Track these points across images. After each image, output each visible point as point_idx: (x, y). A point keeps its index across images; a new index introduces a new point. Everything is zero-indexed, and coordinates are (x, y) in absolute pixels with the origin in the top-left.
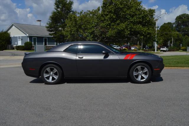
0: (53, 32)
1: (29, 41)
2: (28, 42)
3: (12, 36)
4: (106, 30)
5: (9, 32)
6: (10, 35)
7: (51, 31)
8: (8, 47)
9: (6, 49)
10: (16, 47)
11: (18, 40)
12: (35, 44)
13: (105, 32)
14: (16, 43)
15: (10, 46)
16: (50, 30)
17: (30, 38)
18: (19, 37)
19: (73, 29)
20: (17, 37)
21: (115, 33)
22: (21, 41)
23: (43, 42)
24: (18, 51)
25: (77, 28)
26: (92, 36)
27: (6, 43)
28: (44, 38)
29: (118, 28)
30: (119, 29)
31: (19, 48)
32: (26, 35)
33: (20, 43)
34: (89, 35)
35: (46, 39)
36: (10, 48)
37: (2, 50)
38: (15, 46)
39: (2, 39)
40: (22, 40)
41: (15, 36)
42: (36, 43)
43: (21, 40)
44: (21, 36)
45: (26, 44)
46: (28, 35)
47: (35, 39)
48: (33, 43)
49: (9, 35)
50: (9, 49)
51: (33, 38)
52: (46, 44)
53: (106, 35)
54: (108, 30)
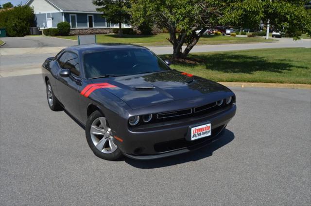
0: (102, 6)
1: (64, 21)
2: (62, 23)
3: (36, 13)
4: (218, 10)
5: (31, 6)
6: (33, 11)
7: (100, 4)
8: (31, 30)
9: (28, 34)
10: (45, 30)
11: (47, 19)
12: (74, 25)
13: (215, 13)
14: (44, 24)
15: (34, 28)
16: (98, 2)
17: (66, 15)
18: (49, 14)
19: (149, 7)
20: (45, 14)
21: (238, 17)
22: (51, 21)
23: (87, 22)
24: (48, 37)
25: (157, 4)
26: (186, 21)
27: (29, 24)
28: (88, 16)
29: (245, 7)
30: (248, 9)
31: (48, 32)
32: (59, 10)
33: (50, 25)
34: (181, 19)
35: (92, 17)
36: (34, 32)
37: (23, 36)
38: (43, 28)
39: (22, 17)
40: (53, 19)
41: (42, 13)
42: (76, 23)
43: (51, 19)
44: (51, 12)
45: (60, 25)
46: (62, 11)
47: (73, 18)
48: (71, 23)
49: (31, 11)
50: (33, 34)
51: (70, 15)
52: (91, 25)
53: (218, 20)
54: (222, 10)
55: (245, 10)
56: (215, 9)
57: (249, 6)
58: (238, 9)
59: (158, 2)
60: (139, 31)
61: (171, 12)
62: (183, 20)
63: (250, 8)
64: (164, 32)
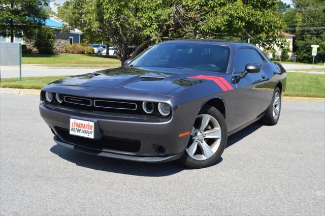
4: (199, 15)
13: (196, 19)
19: (107, 9)
21: (224, 23)
29: (232, 13)
30: (236, 14)
34: (148, 24)
53: (199, 26)
54: (205, 15)
55: (231, 16)
56: (196, 14)
57: (236, 11)
58: (223, 14)
59: (123, 3)
60: (35, 49)
61: (135, 16)
62: (150, 26)
63: (238, 13)
64: (66, 52)
